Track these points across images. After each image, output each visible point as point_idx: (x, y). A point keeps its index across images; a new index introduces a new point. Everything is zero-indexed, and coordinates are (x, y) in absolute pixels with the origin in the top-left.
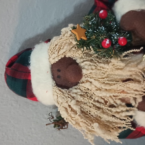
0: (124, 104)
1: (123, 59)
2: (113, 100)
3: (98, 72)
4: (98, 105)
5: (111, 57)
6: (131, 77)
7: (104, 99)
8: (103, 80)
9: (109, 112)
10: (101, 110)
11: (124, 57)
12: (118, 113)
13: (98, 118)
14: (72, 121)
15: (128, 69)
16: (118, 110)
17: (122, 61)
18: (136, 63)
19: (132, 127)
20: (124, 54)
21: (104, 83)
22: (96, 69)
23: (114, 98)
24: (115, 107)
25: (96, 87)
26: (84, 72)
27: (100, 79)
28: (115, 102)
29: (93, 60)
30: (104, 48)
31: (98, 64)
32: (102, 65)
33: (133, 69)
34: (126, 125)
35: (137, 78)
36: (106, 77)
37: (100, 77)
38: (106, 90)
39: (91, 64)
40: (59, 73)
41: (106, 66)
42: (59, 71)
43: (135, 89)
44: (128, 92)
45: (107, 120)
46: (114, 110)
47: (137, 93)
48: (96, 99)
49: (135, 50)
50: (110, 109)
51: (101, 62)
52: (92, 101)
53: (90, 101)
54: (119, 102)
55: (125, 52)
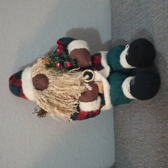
0: (72, 98)
1: (70, 74)
2: (66, 96)
3: (57, 81)
4: (58, 99)
5: (63, 73)
6: (74, 83)
7: (61, 95)
8: (59, 85)
9: (64, 102)
10: (60, 102)
11: (70, 73)
12: (69, 103)
13: (58, 105)
14: (43, 106)
15: (71, 78)
16: (69, 101)
17: (69, 75)
18: (76, 76)
19: (77, 111)
20: (70, 71)
21: (60, 87)
22: (56, 79)
23: (66, 95)
24: (67, 100)
25: (56, 89)
26: (50, 81)
27: (58, 85)
28: (67, 97)
29: (55, 75)
30: (57, 68)
31: (57, 77)
32: (59, 77)
33: (74, 78)
34: (74, 109)
35: (77, 83)
36: (62, 84)
37: (58, 83)
38: (61, 90)
39: (53, 77)
40: (37, 82)
41: (61, 78)
42: (37, 81)
43: (76, 89)
44: (73, 91)
45: (63, 106)
46: (66, 101)
47: (77, 91)
48: (57, 96)
49: (76, 69)
50: (64, 100)
51: (59, 76)
52: (54, 97)
53: (53, 97)
54: (69, 97)
55: (71, 70)
